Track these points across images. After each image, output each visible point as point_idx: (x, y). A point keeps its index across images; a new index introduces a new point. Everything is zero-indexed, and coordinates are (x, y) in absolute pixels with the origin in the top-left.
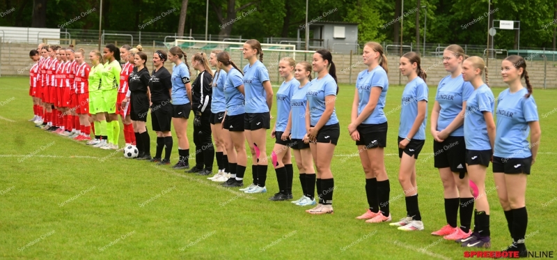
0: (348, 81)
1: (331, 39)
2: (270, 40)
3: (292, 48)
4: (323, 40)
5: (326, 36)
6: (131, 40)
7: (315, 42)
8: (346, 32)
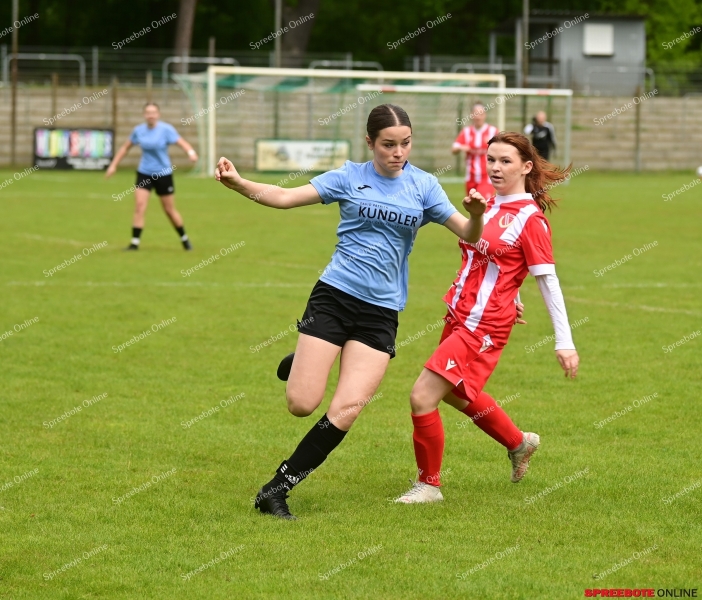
0: (630, 165)
1: (577, 58)
2: (422, 62)
3: (495, 84)
4: (557, 62)
5: (565, 51)
6: (77, 69)
7: (537, 66)
8: (616, 40)
